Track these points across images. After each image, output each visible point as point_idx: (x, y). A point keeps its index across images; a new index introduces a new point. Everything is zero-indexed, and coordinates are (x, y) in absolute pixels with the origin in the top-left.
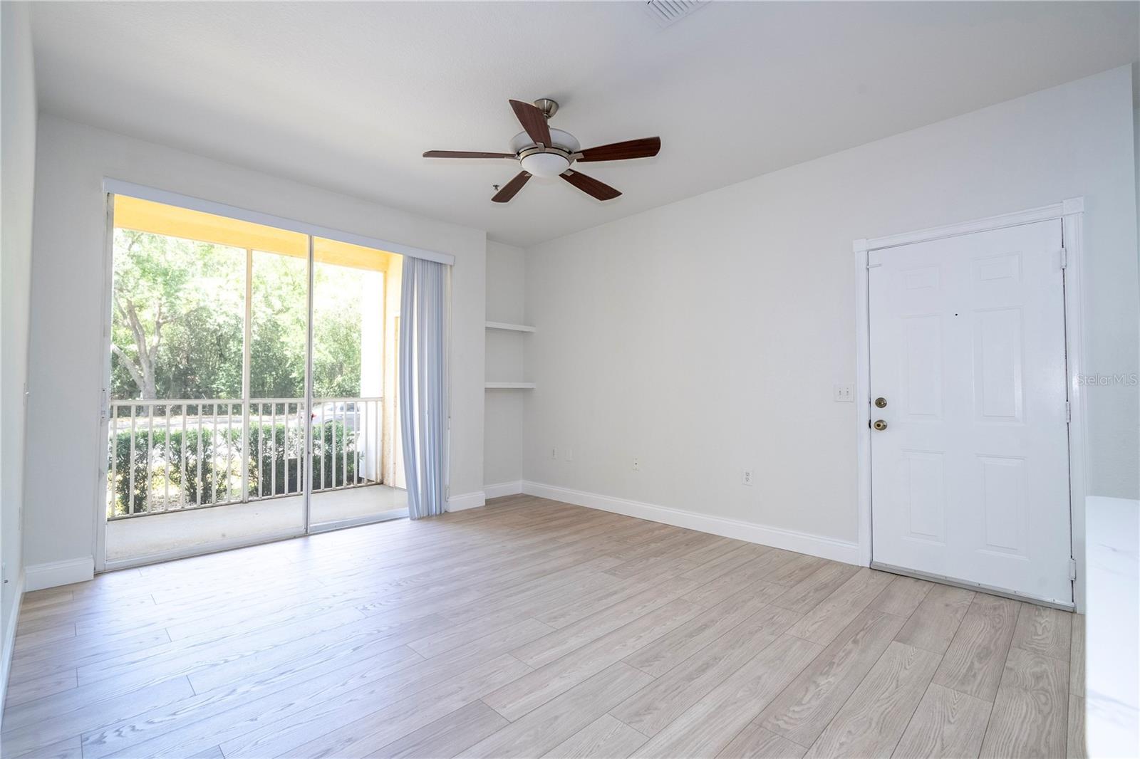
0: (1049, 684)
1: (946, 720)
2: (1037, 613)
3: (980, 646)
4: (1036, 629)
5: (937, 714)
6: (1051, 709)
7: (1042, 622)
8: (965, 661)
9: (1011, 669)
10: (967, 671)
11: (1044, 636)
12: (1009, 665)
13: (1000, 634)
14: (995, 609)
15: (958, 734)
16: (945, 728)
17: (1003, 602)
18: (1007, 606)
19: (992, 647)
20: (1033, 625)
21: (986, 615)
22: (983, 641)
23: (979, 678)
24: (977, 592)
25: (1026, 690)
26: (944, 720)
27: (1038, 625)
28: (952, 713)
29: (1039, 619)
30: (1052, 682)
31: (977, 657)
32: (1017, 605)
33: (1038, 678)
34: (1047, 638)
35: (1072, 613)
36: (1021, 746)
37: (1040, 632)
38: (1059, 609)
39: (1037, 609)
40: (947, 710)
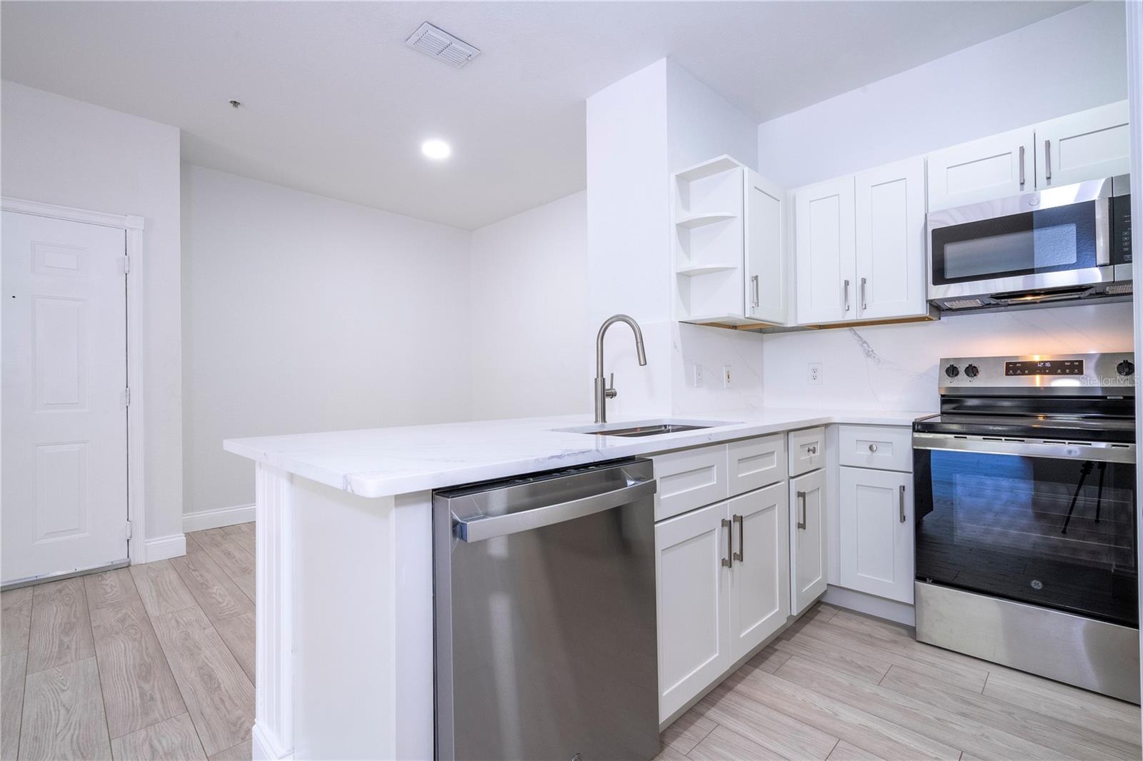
0: (133, 620)
1: (59, 691)
2: (100, 579)
3: (61, 624)
4: (105, 590)
5: (48, 693)
6: (141, 633)
7: (107, 582)
8: (53, 642)
9: (99, 626)
10: (59, 647)
11: (113, 592)
12: (95, 625)
13: (76, 607)
14: (60, 591)
15: (76, 693)
16: (61, 696)
17: (64, 583)
18: (70, 585)
19: (73, 620)
20: (101, 588)
21: (53, 600)
22: (62, 619)
23: (73, 647)
24: (34, 586)
25: (117, 633)
26: (58, 693)
27: (106, 587)
28: (62, 683)
29: (104, 582)
30: (134, 618)
31: (62, 633)
32: (80, 581)
33: (122, 621)
34: (117, 591)
35: (127, 567)
36: (131, 668)
37: (109, 591)
38: (116, 568)
39: (99, 576)
40: (56, 684)
